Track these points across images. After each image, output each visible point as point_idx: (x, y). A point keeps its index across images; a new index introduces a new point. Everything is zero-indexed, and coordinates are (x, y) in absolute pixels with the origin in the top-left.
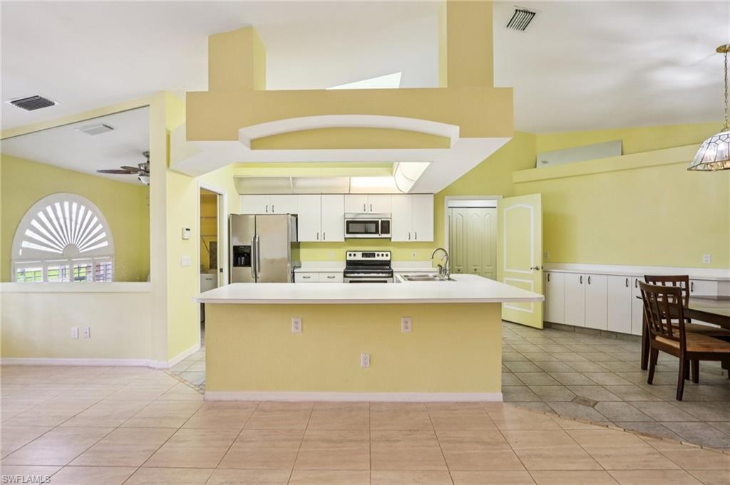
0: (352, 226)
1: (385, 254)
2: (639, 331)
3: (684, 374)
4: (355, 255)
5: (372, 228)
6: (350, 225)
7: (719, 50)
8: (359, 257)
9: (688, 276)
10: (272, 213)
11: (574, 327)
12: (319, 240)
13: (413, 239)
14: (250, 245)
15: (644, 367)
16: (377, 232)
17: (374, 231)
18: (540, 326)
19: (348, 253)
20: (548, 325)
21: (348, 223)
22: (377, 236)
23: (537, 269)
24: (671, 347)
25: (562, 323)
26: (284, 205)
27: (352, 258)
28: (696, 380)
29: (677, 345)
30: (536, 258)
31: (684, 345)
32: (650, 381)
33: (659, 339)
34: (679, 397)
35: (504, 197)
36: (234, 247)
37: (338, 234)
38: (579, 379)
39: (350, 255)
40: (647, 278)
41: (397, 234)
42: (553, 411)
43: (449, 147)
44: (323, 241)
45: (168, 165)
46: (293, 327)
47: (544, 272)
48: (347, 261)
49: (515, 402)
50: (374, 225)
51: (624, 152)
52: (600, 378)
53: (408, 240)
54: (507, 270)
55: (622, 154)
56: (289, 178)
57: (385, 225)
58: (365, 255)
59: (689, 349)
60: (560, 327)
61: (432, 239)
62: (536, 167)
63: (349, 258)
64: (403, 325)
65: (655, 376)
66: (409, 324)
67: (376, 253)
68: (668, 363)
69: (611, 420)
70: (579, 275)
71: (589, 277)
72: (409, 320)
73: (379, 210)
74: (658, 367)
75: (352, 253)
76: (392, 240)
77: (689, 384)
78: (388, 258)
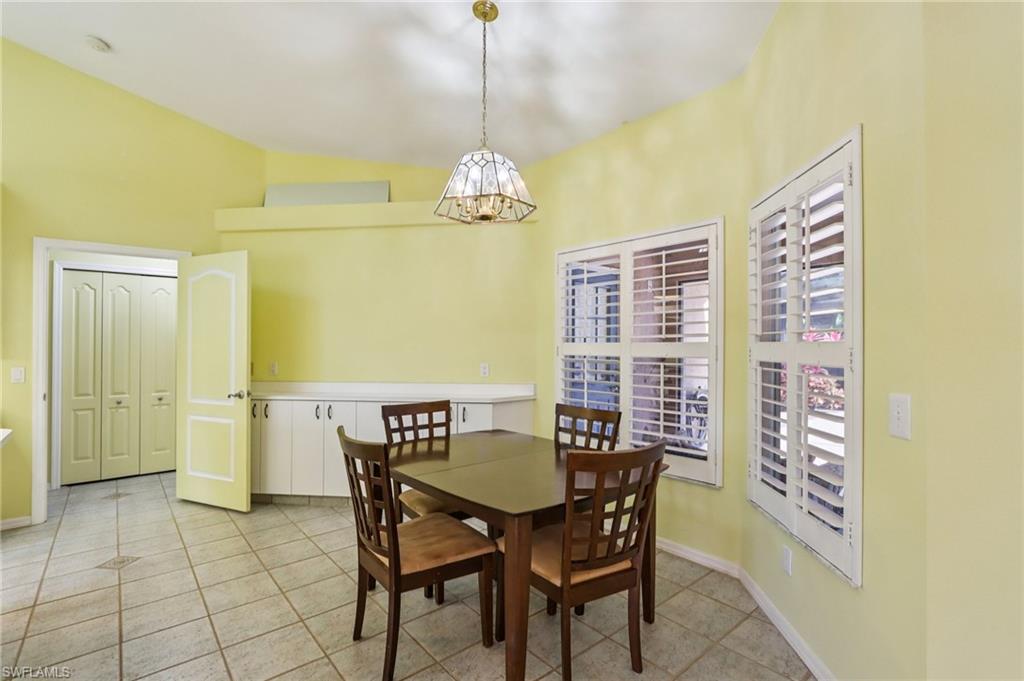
9: (448, 402)
11: (309, 497)
18: (245, 506)
23: (239, 396)
25: (289, 493)
30: (238, 376)
31: (395, 565)
35: (193, 255)
51: (392, 199)
54: (194, 401)
55: (389, 201)
59: (405, 569)
60: (288, 501)
62: (263, 205)
70: (315, 404)
71: (330, 407)
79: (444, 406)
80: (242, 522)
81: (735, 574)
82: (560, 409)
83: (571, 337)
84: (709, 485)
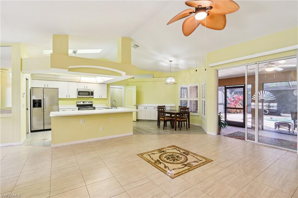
0: (79, 93)
1: (91, 102)
2: (157, 119)
3: (164, 126)
4: (80, 103)
6: (80, 93)
7: (170, 61)
8: (82, 103)
10: (47, 87)
12: (67, 98)
13: (100, 98)
14: (41, 99)
15: (158, 125)
16: (89, 95)
18: (136, 121)
19: (78, 102)
20: (137, 120)
21: (79, 92)
22: (89, 96)
23: (135, 105)
24: (162, 119)
26: (52, 85)
27: (79, 104)
28: (166, 126)
29: (163, 119)
30: (135, 103)
31: (164, 119)
32: (159, 127)
33: (161, 118)
34: (164, 129)
35: (126, 86)
36: (33, 100)
37: (75, 95)
38: (146, 129)
39: (78, 103)
40: (158, 106)
41: (96, 96)
42: (143, 134)
43: (121, 76)
44: (69, 98)
45: (21, 70)
46: (81, 122)
47: (137, 106)
48: (77, 105)
49: (136, 134)
50: (88, 93)
52: (150, 128)
53: (99, 98)
55: (153, 77)
56: (56, 75)
57: (92, 93)
58: (84, 103)
59: (165, 119)
61: (106, 98)
63: (78, 104)
64: (111, 119)
65: (160, 127)
66: (113, 119)
67: (88, 102)
68: (162, 123)
69: (153, 134)
70: (145, 107)
71: (147, 107)
72: (112, 118)
73: (90, 88)
74: (160, 125)
75: (79, 102)
76: (94, 98)
77: (165, 127)
78: (92, 104)
79: (165, 106)
80: (135, 123)
81: (201, 126)
82: (179, 107)
83: (181, 97)
84: (198, 116)
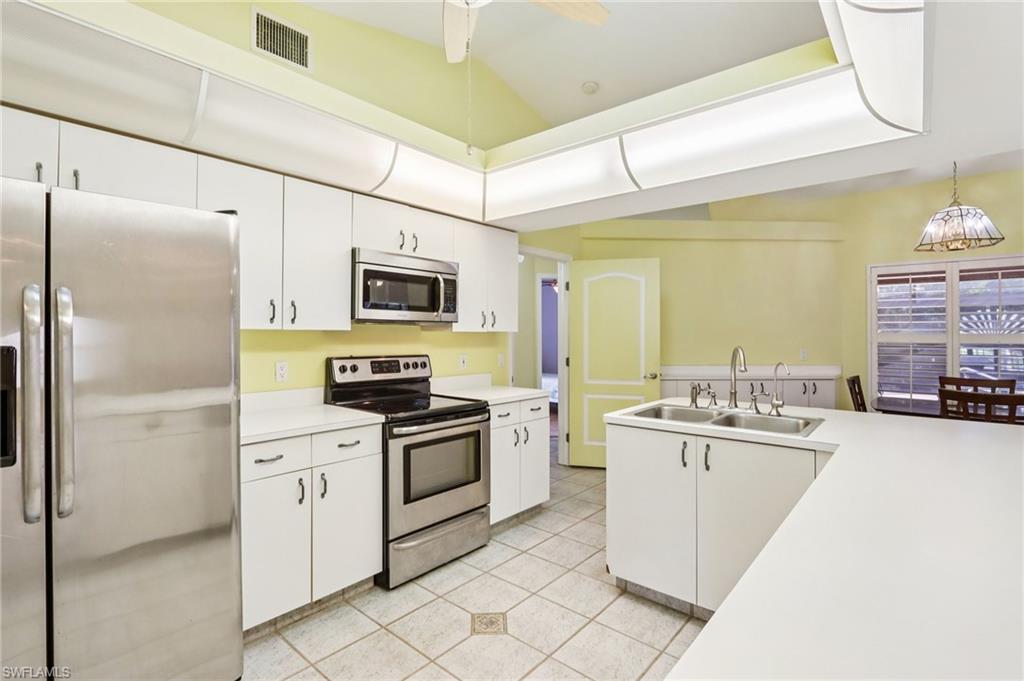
1: (421, 363)
4: (354, 368)
5: (421, 293)
6: (372, 285)
8: (362, 373)
12: (276, 325)
16: (431, 307)
17: (425, 303)
19: (337, 365)
21: (367, 276)
22: (432, 316)
23: (655, 377)
27: (346, 377)
39: (343, 369)
47: (661, 380)
50: (424, 289)
53: (481, 328)
54: (591, 382)
57: (451, 291)
58: (378, 366)
61: (516, 329)
63: (340, 378)
67: (402, 362)
75: (349, 364)
76: (455, 328)
